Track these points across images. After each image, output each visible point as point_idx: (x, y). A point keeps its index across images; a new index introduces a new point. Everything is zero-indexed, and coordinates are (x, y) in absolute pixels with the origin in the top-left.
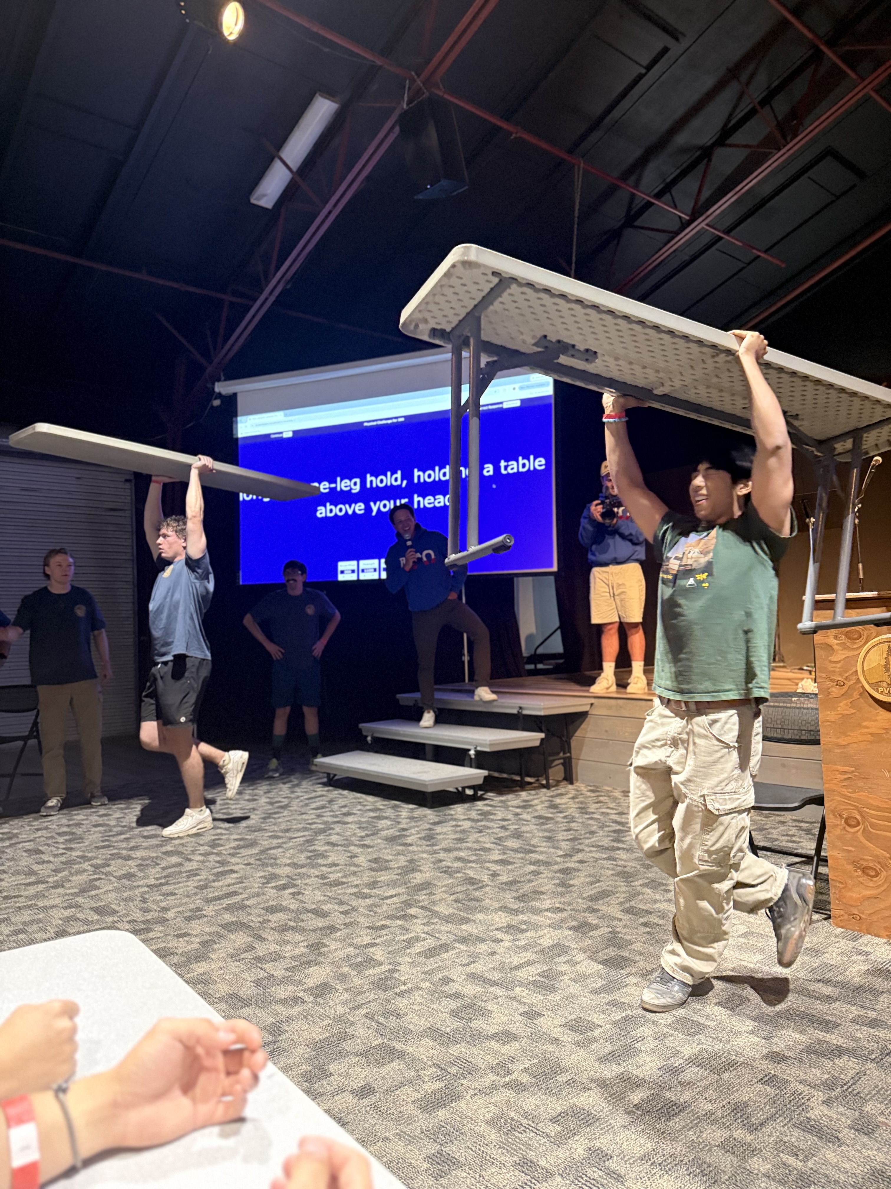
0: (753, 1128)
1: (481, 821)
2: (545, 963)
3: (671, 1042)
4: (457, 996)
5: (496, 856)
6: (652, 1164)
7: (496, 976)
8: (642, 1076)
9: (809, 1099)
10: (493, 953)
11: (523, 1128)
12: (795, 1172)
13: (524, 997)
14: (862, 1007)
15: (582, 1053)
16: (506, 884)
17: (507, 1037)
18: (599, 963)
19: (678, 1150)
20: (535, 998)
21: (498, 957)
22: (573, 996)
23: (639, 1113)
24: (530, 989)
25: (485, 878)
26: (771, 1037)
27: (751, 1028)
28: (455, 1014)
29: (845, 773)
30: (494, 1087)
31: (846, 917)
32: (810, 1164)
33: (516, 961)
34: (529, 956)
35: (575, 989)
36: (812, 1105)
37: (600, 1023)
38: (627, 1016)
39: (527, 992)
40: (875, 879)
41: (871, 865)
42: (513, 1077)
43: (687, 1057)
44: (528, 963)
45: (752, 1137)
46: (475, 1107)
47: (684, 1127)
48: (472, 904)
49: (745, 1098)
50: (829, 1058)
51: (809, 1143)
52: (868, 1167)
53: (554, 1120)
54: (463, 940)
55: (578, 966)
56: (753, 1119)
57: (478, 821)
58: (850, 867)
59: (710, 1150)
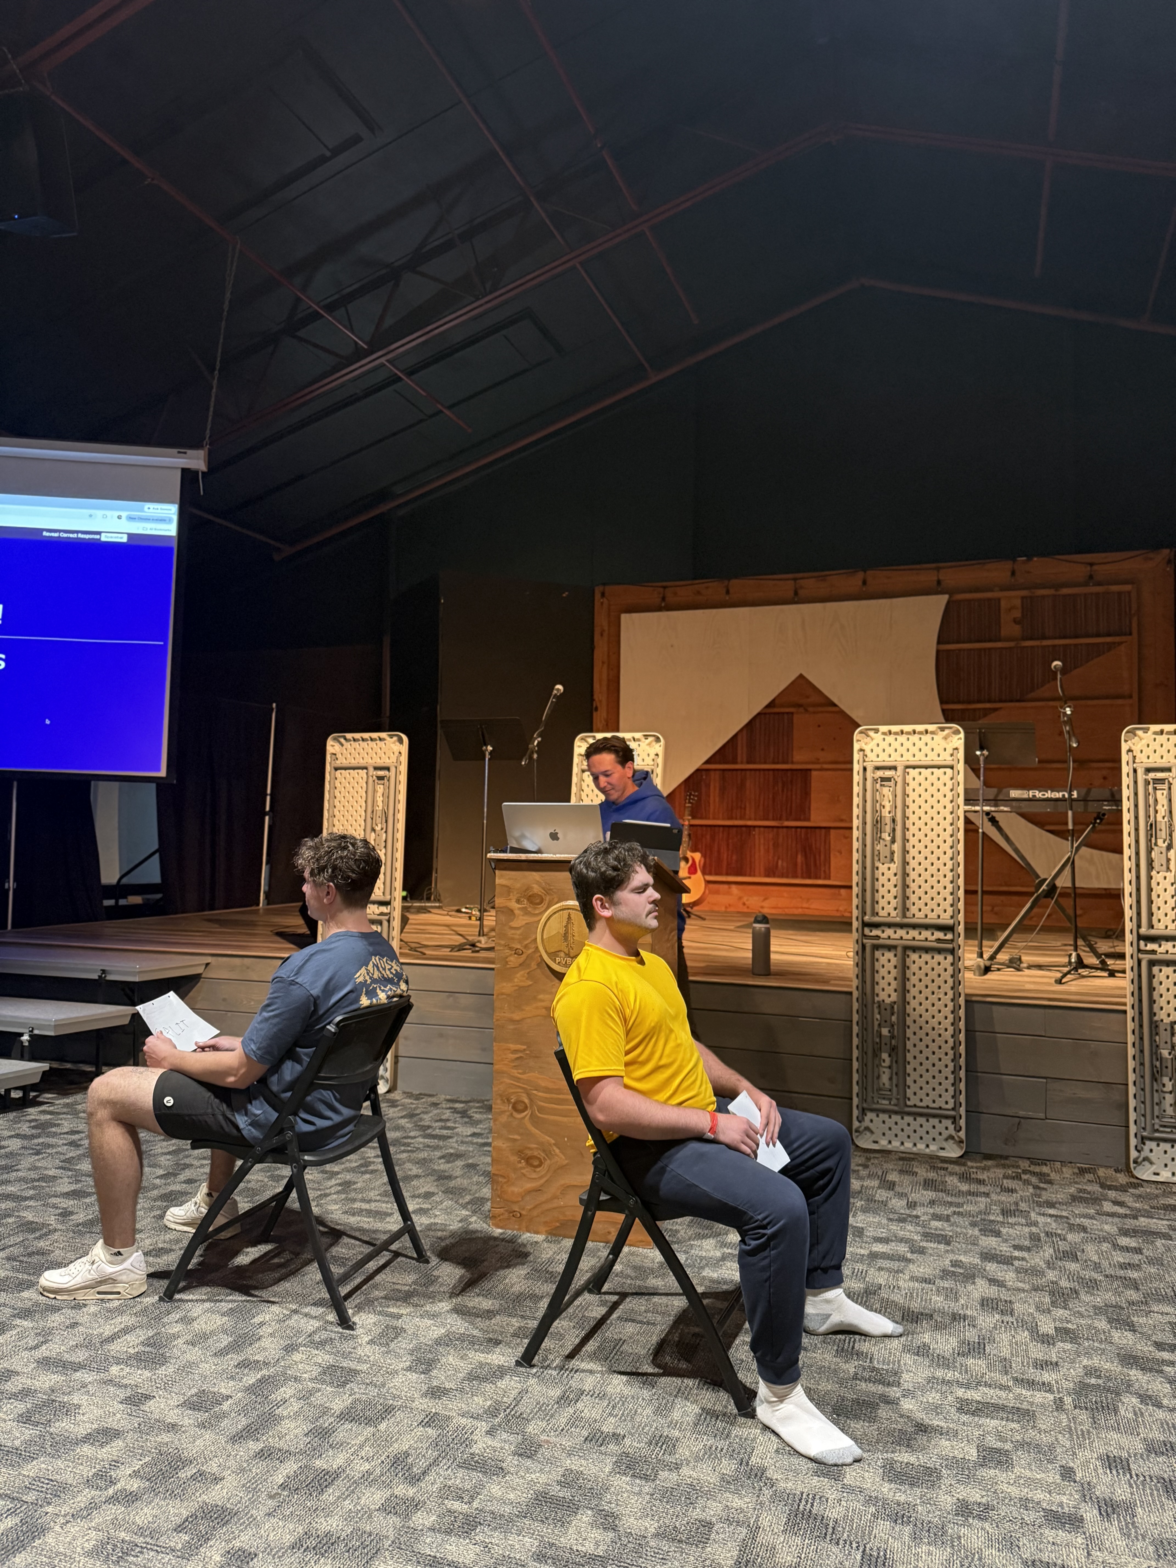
0: (414, 1480)
1: (38, 1136)
2: (150, 1326)
3: (318, 1399)
4: (25, 1393)
5: (65, 1186)
6: (305, 1551)
7: (81, 1356)
8: (286, 1448)
9: (473, 1432)
10: (74, 1325)
11: (138, 1549)
12: (461, 1517)
13: (124, 1377)
14: (522, 1317)
15: (208, 1435)
16: (84, 1224)
17: (106, 1435)
18: (223, 1315)
19: (334, 1525)
20: (139, 1376)
21: (81, 1329)
22: (191, 1364)
23: (285, 1493)
24: (131, 1366)
25: (52, 1221)
26: (430, 1370)
27: (408, 1363)
28: (25, 1419)
29: (515, 1051)
30: (93, 1507)
31: (506, 1215)
32: (475, 1504)
33: (108, 1330)
34: (126, 1320)
35: (194, 1354)
36: (475, 1438)
37: (229, 1393)
38: (263, 1377)
39: (128, 1370)
40: (538, 1169)
41: (536, 1153)
42: (119, 1486)
43: (338, 1413)
44: (126, 1331)
45: (415, 1490)
46: (68, 1539)
47: (339, 1498)
48: (35, 1259)
49: (405, 1448)
50: (491, 1382)
51: (474, 1481)
52: (532, 1492)
53: (179, 1528)
54: (26, 1313)
55: (195, 1324)
56: (415, 1469)
57: (33, 1137)
58: (514, 1159)
59: (370, 1517)
